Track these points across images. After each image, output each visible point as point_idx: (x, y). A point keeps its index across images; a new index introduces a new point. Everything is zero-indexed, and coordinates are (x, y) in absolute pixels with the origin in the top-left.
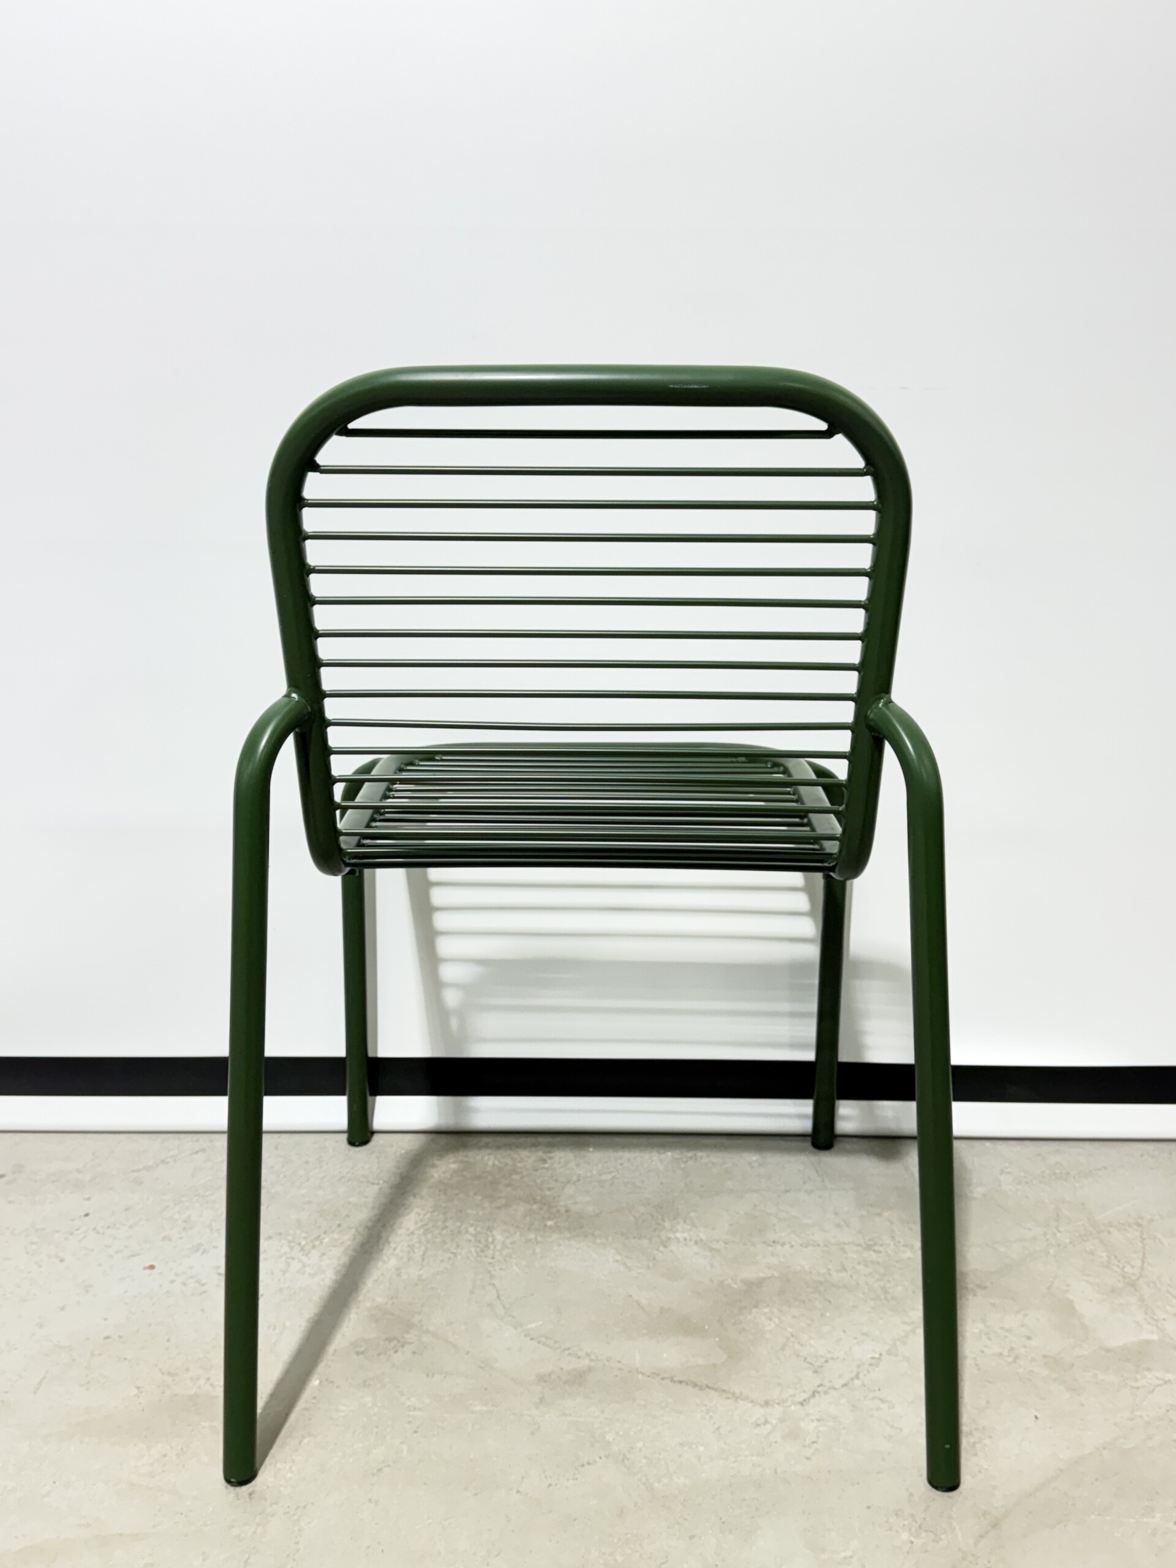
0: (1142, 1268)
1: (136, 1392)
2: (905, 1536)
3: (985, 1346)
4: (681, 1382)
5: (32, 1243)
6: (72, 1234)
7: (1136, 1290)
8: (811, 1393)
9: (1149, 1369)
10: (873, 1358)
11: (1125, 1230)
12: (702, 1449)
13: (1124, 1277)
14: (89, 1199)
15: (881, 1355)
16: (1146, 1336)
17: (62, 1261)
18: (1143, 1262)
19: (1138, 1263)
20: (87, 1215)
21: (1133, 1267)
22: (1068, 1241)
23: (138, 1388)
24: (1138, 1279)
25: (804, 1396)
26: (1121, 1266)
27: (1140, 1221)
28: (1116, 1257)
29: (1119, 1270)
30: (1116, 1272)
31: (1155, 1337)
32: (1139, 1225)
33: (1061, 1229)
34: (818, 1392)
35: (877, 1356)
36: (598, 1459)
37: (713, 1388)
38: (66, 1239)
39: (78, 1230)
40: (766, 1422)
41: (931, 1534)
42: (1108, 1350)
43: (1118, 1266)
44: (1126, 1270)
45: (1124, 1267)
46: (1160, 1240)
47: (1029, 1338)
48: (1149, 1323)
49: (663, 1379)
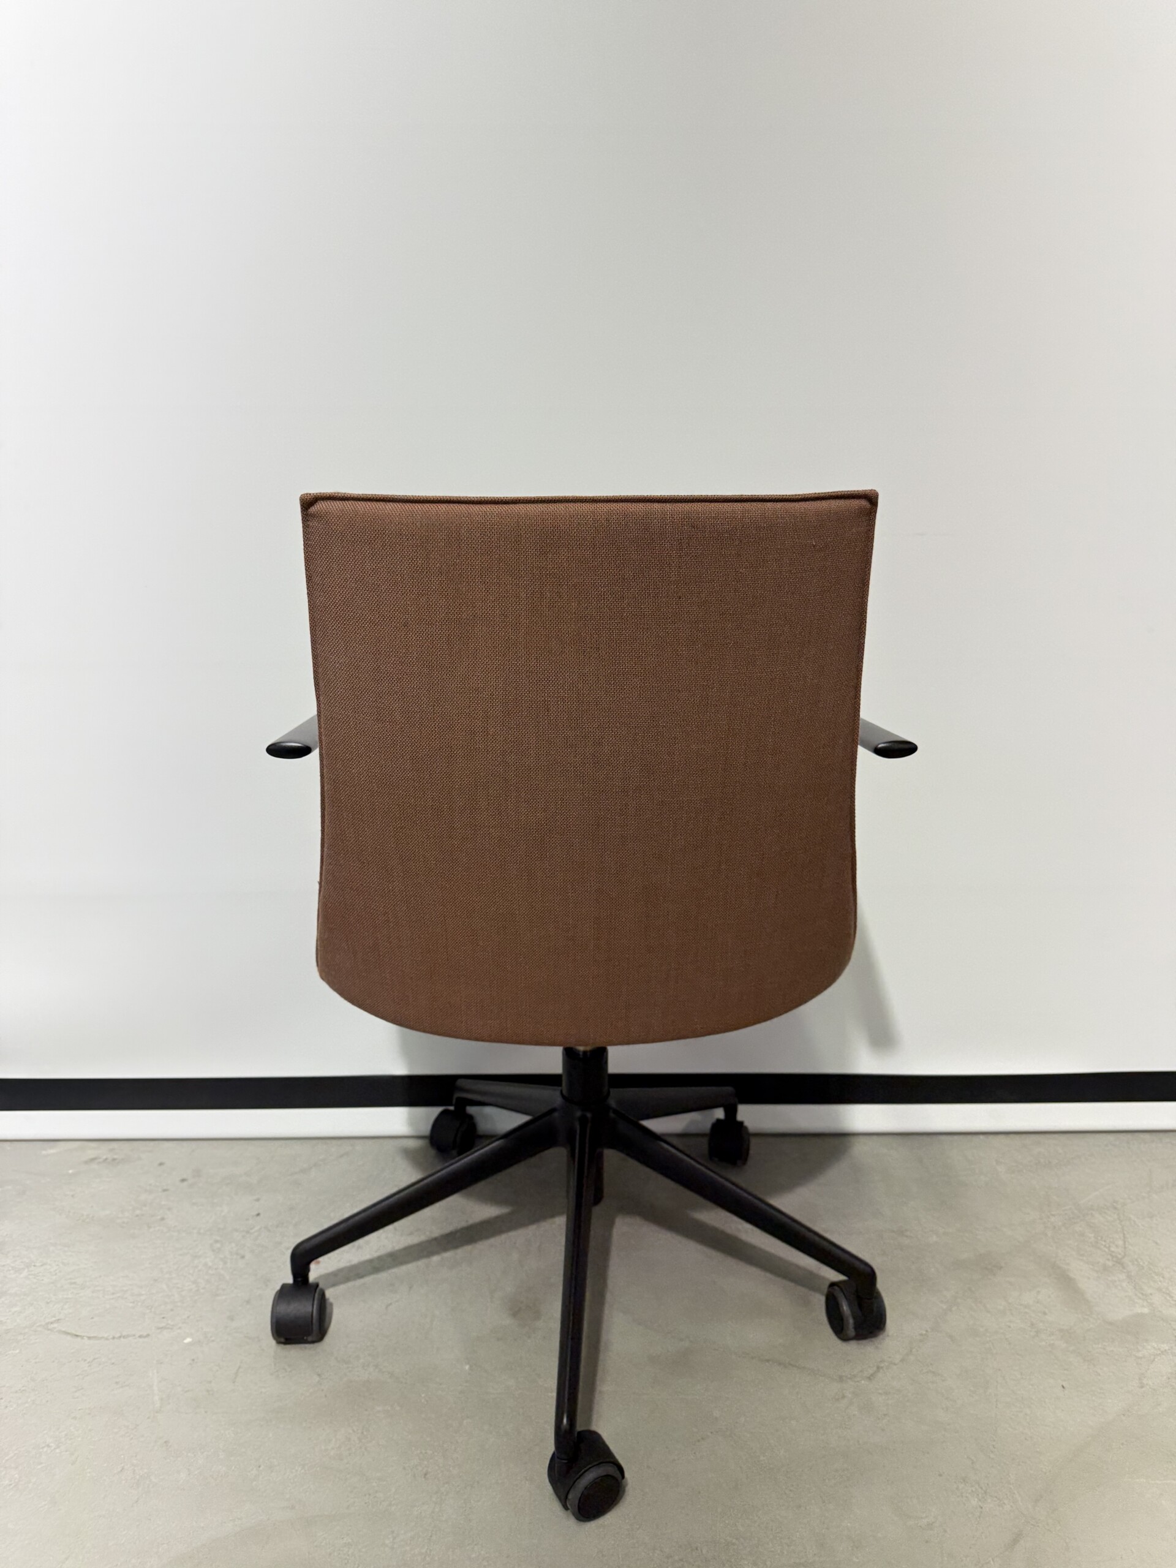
0: (1125, 1248)
1: (317, 1379)
2: (974, 1502)
3: (1010, 1322)
4: (768, 1361)
5: (217, 1241)
6: (248, 1232)
7: (1124, 1268)
8: (875, 1369)
9: (1147, 1341)
10: (921, 1335)
11: (1105, 1213)
12: (793, 1423)
13: (1113, 1257)
14: (258, 1200)
15: (927, 1331)
16: (1139, 1310)
17: (243, 1257)
18: (1125, 1242)
19: (1120, 1243)
20: (258, 1215)
21: (1117, 1246)
22: (1060, 1224)
23: (319, 1375)
24: (1124, 1257)
25: (871, 1371)
26: (1107, 1246)
27: (1115, 1204)
28: (1102, 1238)
29: (1107, 1250)
30: (1105, 1251)
31: (1146, 1310)
32: (1115, 1208)
33: (1053, 1213)
34: (882, 1368)
35: (924, 1332)
36: (709, 1434)
37: (795, 1366)
38: (243, 1237)
39: (251, 1229)
40: (844, 1397)
41: (995, 1499)
42: (1111, 1324)
43: (1105, 1246)
44: (1112, 1249)
45: (1110, 1247)
46: (1134, 1221)
47: (1045, 1313)
48: (1140, 1298)
49: (753, 1358)
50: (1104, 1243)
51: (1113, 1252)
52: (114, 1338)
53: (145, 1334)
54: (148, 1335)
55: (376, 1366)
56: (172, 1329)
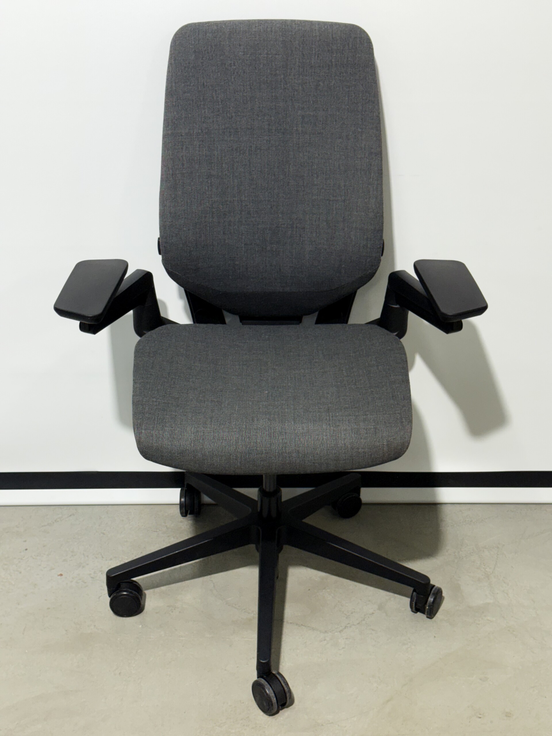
0: (494, 569)
5: (5, 564)
6: (21, 559)
7: (489, 579)
8: (344, 627)
9: (485, 616)
11: (491, 550)
13: (485, 574)
14: (25, 541)
15: (375, 610)
16: (488, 601)
19: (493, 566)
20: (26, 550)
21: (490, 568)
22: (464, 556)
23: (66, 631)
24: (491, 574)
25: (341, 628)
27: (498, 546)
28: (484, 563)
29: (483, 570)
31: (491, 601)
33: (462, 550)
34: (347, 627)
37: (304, 626)
38: (19, 562)
39: (24, 557)
40: (325, 640)
42: (470, 607)
45: (486, 568)
46: (505, 555)
48: (491, 595)
49: (284, 622)
50: (484, 567)
51: (487, 571)
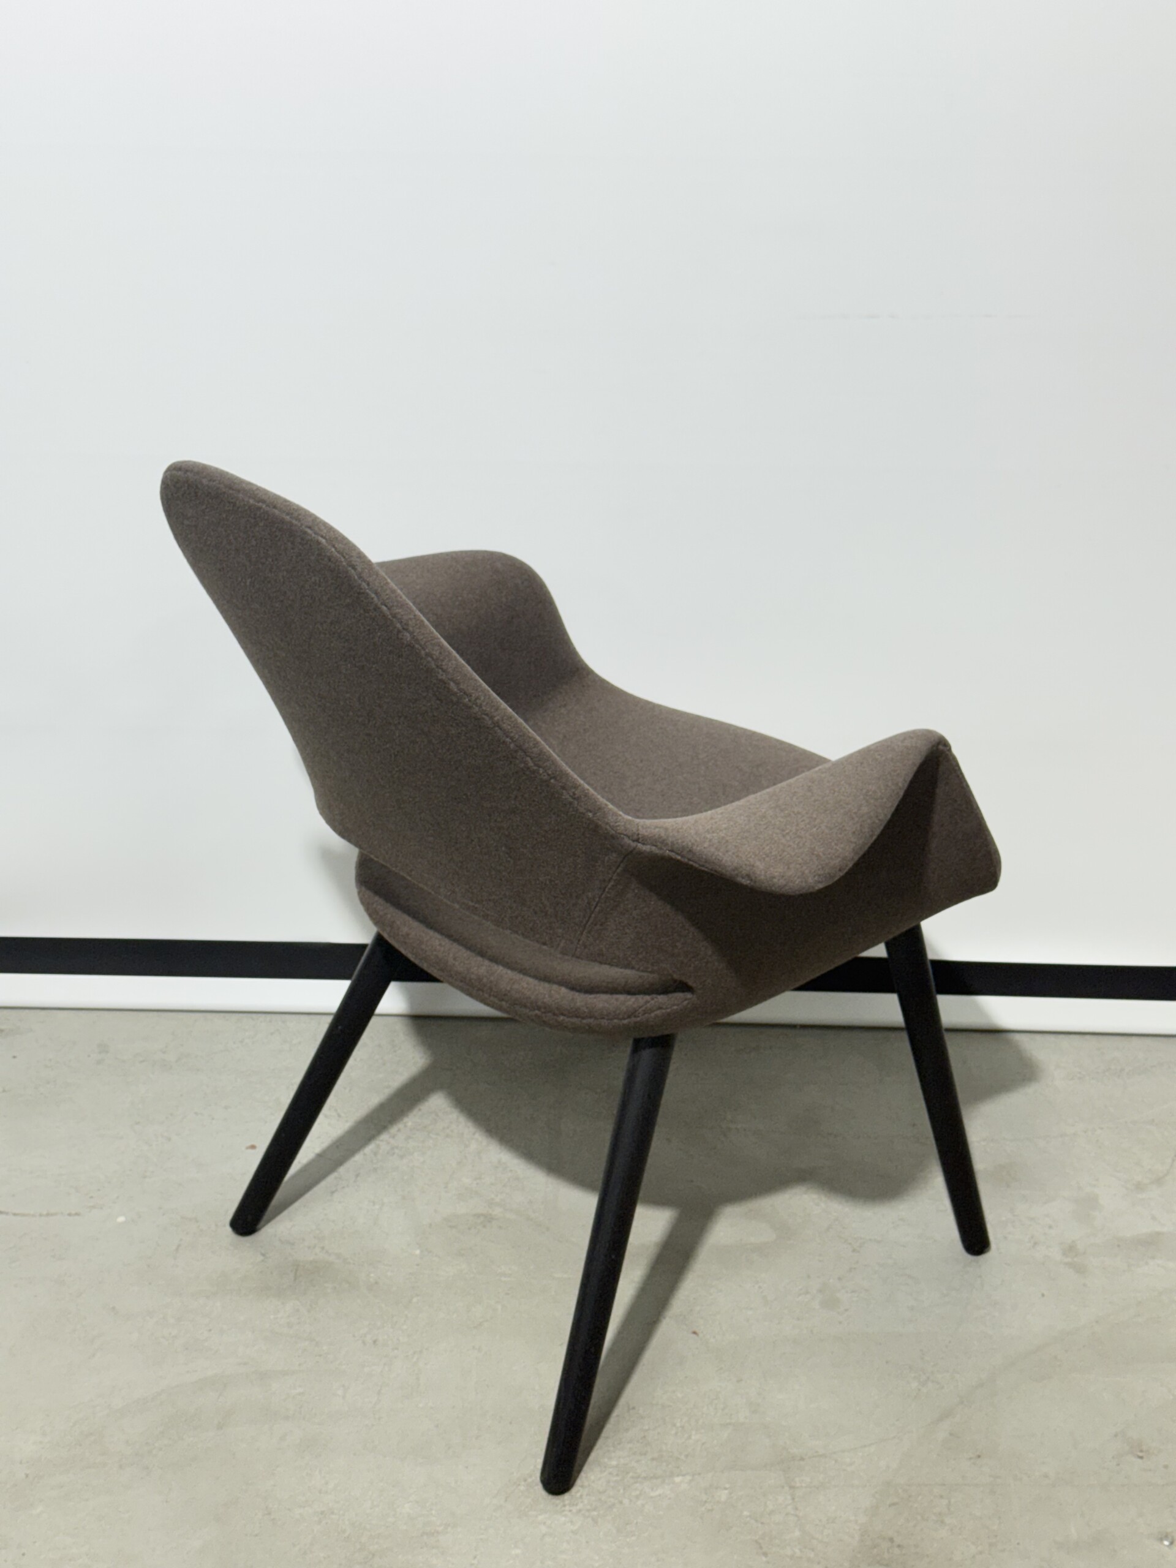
52: (41, 1215)
53: (73, 1212)
54: (77, 1214)
55: (323, 1248)
56: (101, 1208)
